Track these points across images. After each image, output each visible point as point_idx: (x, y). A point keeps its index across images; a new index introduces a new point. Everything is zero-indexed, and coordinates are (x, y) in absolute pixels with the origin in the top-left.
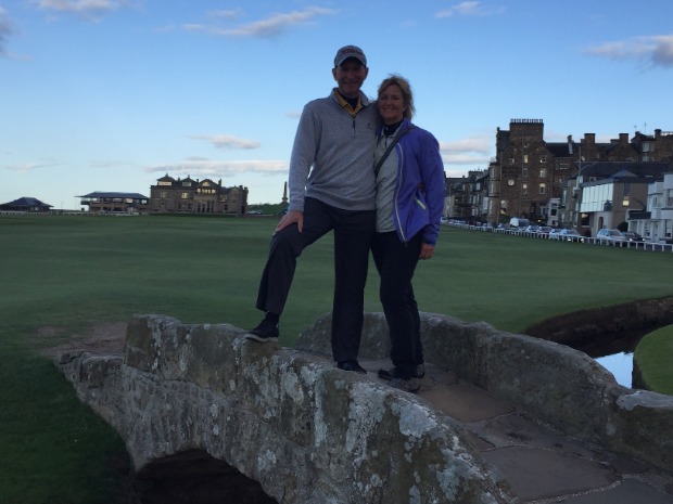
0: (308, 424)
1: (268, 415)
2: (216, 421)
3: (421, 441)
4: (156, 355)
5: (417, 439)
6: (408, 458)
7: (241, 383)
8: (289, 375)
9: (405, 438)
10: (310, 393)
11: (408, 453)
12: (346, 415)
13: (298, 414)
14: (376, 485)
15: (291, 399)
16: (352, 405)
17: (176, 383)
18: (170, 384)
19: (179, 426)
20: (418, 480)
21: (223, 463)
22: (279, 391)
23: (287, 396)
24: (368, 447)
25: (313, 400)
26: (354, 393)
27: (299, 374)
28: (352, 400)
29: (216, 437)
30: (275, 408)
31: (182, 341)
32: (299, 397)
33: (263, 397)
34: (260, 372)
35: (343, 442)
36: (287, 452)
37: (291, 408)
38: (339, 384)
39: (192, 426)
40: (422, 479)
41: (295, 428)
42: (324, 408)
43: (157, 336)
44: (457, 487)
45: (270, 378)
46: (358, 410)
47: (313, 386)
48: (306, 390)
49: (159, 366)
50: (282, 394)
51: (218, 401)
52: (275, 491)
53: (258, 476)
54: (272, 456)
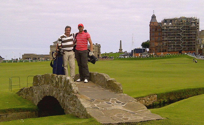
2: (48, 89)
4: (39, 82)
9: (67, 81)
11: (67, 83)
18: (41, 86)
19: (42, 93)
21: (49, 96)
23: (56, 81)
24: (64, 84)
27: (58, 77)
29: (48, 92)
30: (55, 84)
31: (43, 78)
32: (58, 81)
35: (62, 85)
37: (57, 83)
41: (57, 86)
42: (60, 81)
43: (39, 78)
44: (70, 84)
45: (54, 79)
46: (63, 80)
48: (58, 79)
49: (39, 84)
51: (48, 86)
52: (56, 97)
53: (54, 96)
54: (55, 92)
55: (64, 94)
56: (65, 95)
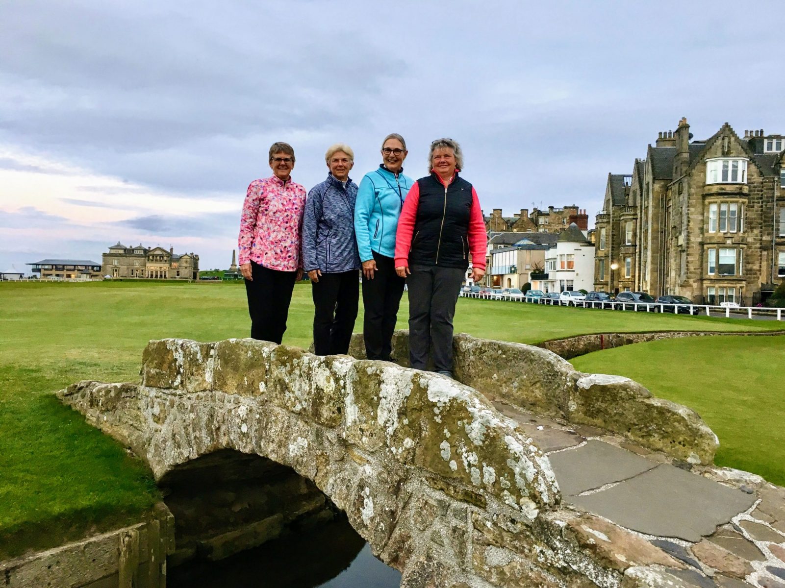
0: (339, 409)
1: (298, 407)
2: (244, 421)
3: (449, 404)
4: (179, 373)
5: (445, 403)
6: (438, 420)
7: (270, 384)
8: (320, 370)
9: (434, 405)
10: (342, 382)
11: (437, 415)
12: (377, 395)
13: (328, 402)
14: (408, 447)
15: (322, 390)
16: (383, 386)
17: (201, 394)
18: (194, 396)
19: (204, 432)
20: (448, 435)
22: (310, 385)
23: (317, 388)
24: (399, 417)
25: (344, 387)
26: (384, 376)
27: (330, 369)
28: (383, 382)
29: (244, 435)
30: (306, 400)
31: (207, 356)
32: (329, 387)
33: (293, 392)
34: (290, 373)
35: (375, 418)
36: (319, 435)
37: (322, 398)
38: (369, 371)
39: (218, 429)
40: (452, 433)
41: (326, 414)
42: (355, 392)
43: (178, 355)
44: (484, 434)
45: (301, 376)
46: (388, 389)
47: (345, 376)
48: (337, 380)
49: (182, 382)
50: (314, 387)
51: (247, 403)
52: (307, 471)
53: (290, 461)
54: (303, 442)
55: (405, 480)
56: (411, 486)
